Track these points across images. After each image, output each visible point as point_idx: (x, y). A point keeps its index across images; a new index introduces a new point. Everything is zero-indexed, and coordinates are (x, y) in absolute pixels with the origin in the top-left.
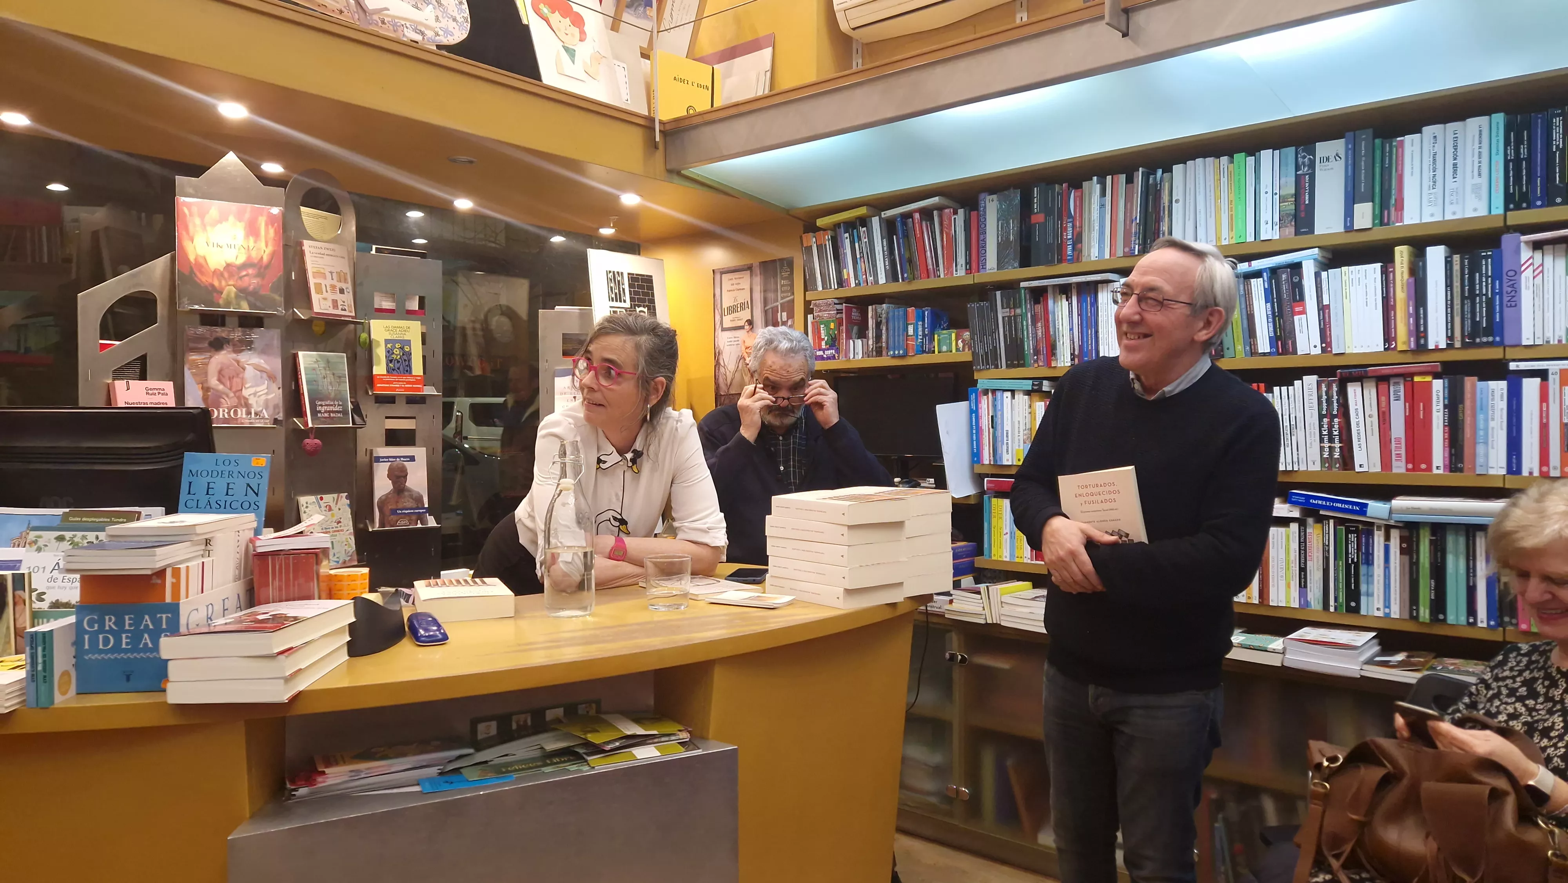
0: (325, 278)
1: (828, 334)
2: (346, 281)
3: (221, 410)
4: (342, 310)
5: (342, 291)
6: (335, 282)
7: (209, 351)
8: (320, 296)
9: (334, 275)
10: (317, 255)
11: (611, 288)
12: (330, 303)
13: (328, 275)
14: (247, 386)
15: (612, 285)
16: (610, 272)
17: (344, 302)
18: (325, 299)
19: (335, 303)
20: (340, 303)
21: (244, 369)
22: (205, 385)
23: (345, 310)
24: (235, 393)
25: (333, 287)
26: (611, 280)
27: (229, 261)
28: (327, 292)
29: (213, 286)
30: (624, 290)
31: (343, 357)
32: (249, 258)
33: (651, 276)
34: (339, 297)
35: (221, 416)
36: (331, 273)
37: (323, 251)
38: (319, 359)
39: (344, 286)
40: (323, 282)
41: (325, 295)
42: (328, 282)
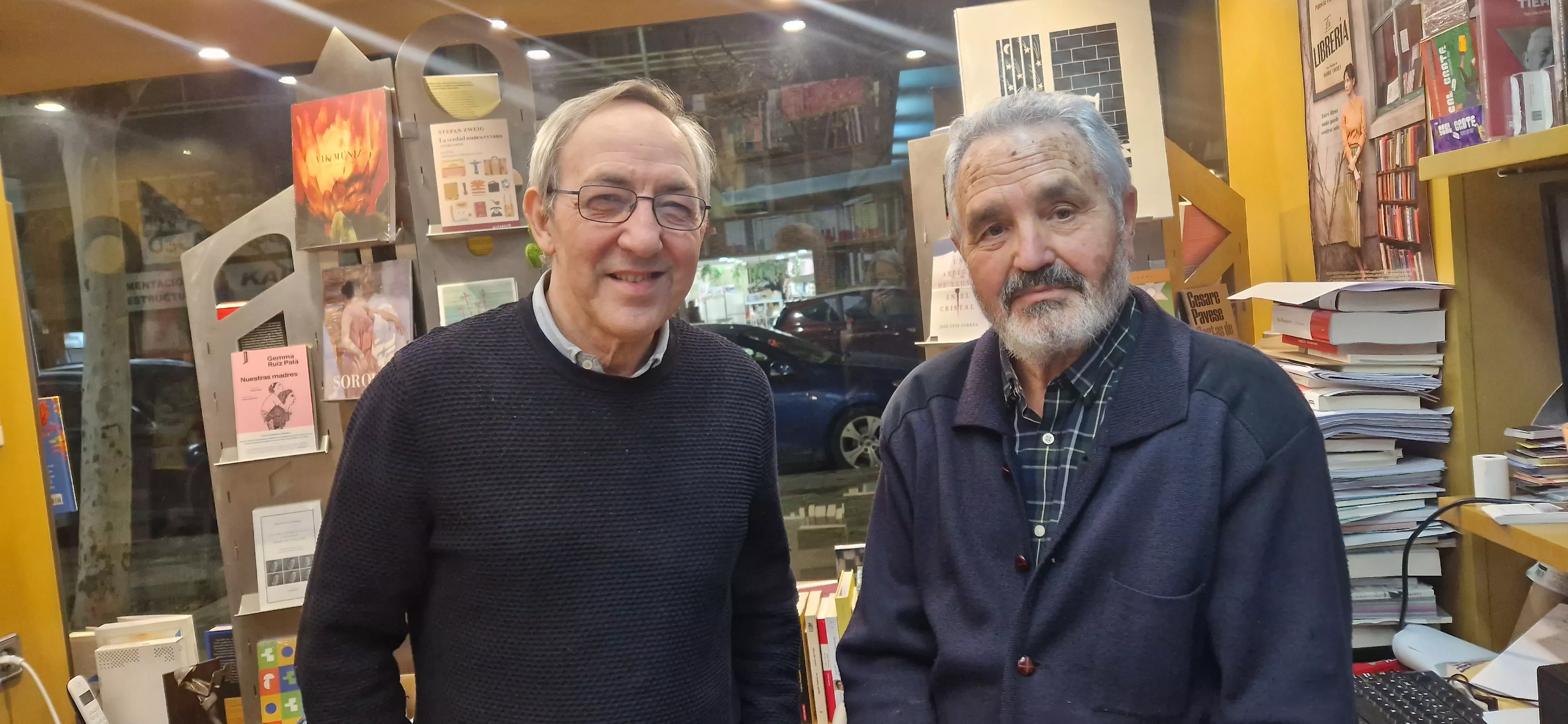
0: (464, 174)
1: (1458, 72)
2: (502, 170)
3: (353, 376)
4: (494, 215)
5: (494, 187)
6: (481, 176)
7: (343, 300)
8: (453, 202)
9: (481, 168)
10: (452, 143)
11: (1008, 73)
12: (471, 209)
13: (470, 169)
14: (376, 342)
15: (1011, 66)
16: (1005, 42)
17: (497, 203)
18: (462, 205)
19: (480, 209)
20: (489, 205)
21: (373, 320)
22: (340, 346)
23: (500, 214)
24: (365, 353)
25: (477, 185)
26: (1007, 57)
27: (337, 179)
28: (466, 193)
29: (323, 214)
30: (1039, 70)
31: (509, 284)
32: (356, 167)
33: (1113, 25)
34: (489, 198)
35: (354, 386)
36: (475, 164)
37: (461, 135)
38: (468, 292)
39: (497, 178)
40: (459, 180)
41: (462, 198)
42: (470, 176)
